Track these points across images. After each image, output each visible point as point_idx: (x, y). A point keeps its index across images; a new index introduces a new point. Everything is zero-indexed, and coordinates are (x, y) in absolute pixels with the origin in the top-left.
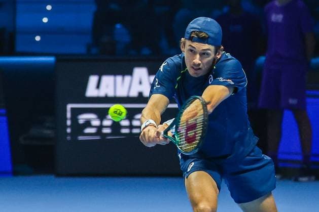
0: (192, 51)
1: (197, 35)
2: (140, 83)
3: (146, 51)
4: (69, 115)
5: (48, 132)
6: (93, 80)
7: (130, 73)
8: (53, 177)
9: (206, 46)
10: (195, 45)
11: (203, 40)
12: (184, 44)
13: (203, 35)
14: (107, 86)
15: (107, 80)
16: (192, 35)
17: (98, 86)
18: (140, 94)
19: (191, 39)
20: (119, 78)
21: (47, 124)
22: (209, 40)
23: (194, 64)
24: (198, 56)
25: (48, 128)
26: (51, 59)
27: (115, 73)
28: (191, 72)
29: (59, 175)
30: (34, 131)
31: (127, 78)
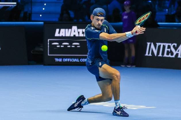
0: (98, 20)
2: (75, 32)
3: (81, 20)
5: (41, 49)
6: (57, 30)
7: (71, 28)
8: (43, 65)
14: (62, 33)
15: (63, 30)
17: (59, 33)
18: (75, 35)
19: (97, 15)
20: (67, 30)
21: (41, 46)
24: (100, 21)
25: (42, 48)
26: (42, 23)
27: (65, 28)
29: (45, 65)
30: (37, 49)
31: (70, 30)
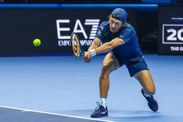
0: (112, 22)
1: (115, 15)
4: (163, 28)
5: (154, 36)
9: (118, 21)
10: (114, 20)
11: (117, 18)
12: (110, 18)
13: (118, 16)
16: (114, 15)
19: (113, 16)
21: (154, 33)
22: (120, 19)
23: (112, 27)
24: (114, 24)
26: (156, 5)
28: (111, 30)
